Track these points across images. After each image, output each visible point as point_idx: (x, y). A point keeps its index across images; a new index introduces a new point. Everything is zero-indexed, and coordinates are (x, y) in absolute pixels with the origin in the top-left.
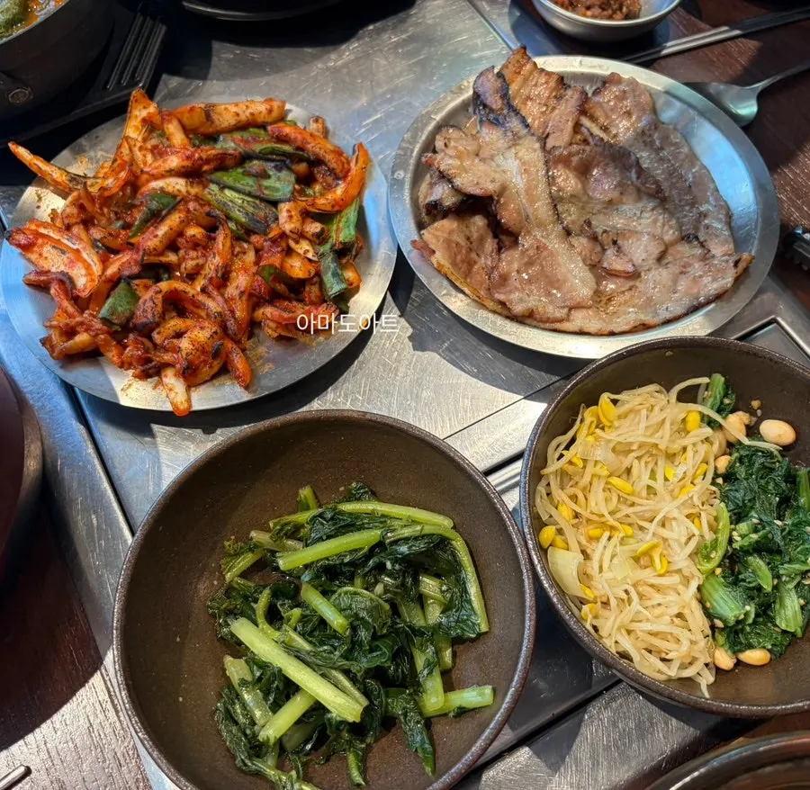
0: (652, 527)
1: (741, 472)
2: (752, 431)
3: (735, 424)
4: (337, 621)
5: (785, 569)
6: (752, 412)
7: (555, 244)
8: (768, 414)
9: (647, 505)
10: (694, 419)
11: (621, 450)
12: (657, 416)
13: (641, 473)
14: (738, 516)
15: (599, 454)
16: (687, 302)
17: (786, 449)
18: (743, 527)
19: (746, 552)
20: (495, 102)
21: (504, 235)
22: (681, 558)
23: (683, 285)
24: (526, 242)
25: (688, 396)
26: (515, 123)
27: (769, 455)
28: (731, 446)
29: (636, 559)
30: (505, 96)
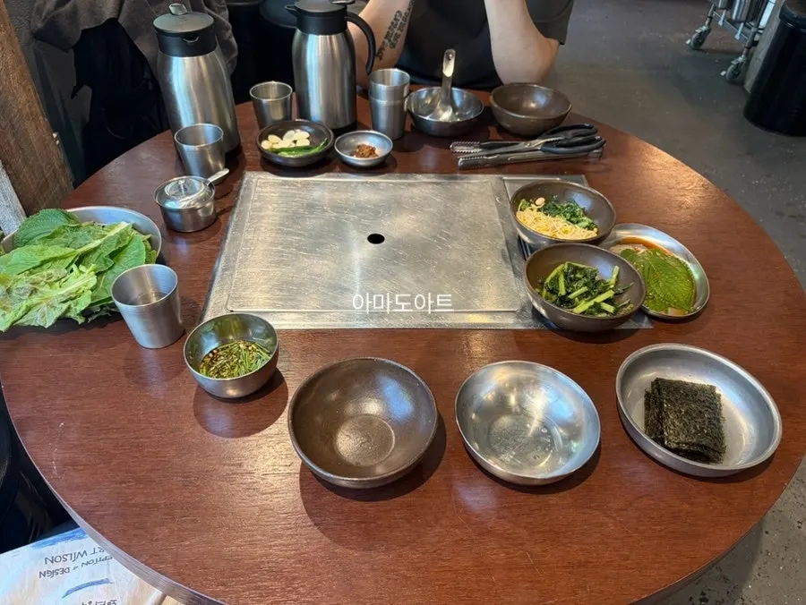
4: (585, 289)
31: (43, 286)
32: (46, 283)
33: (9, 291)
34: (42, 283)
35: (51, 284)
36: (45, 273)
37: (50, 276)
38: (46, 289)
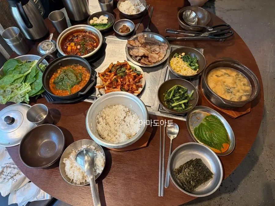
0: (183, 68)
1: (184, 59)
2: (181, 56)
3: (180, 56)
5: (194, 62)
6: (180, 54)
7: (152, 54)
8: (181, 53)
9: (181, 67)
10: (177, 58)
11: (176, 64)
12: (175, 60)
13: (178, 65)
14: (187, 62)
15: (174, 66)
16: (166, 51)
17: (185, 55)
18: (188, 62)
19: (190, 64)
20: (131, 47)
21: (147, 57)
22: (187, 68)
23: (164, 49)
24: (149, 56)
25: (175, 57)
26: (135, 47)
27: (184, 56)
28: (181, 58)
29: (184, 70)
30: (132, 46)
31: (15, 90)
32: (16, 88)
33: (5, 91)
34: (15, 89)
35: (17, 89)
36: (15, 85)
37: (16, 86)
38: (16, 91)
